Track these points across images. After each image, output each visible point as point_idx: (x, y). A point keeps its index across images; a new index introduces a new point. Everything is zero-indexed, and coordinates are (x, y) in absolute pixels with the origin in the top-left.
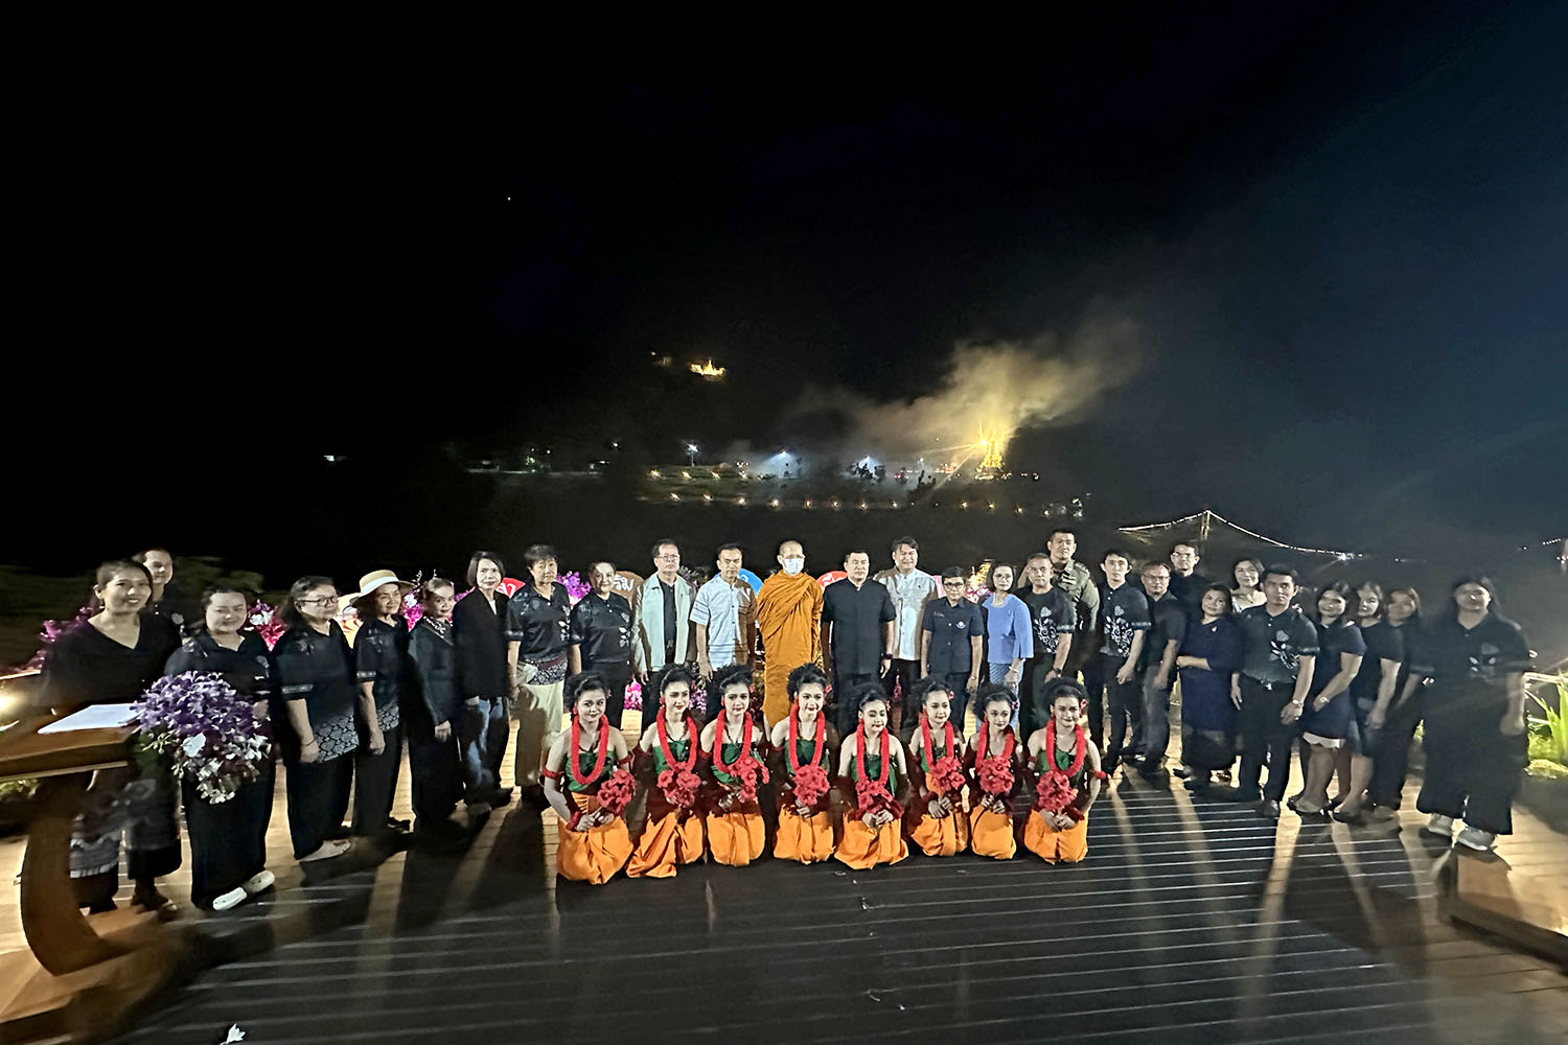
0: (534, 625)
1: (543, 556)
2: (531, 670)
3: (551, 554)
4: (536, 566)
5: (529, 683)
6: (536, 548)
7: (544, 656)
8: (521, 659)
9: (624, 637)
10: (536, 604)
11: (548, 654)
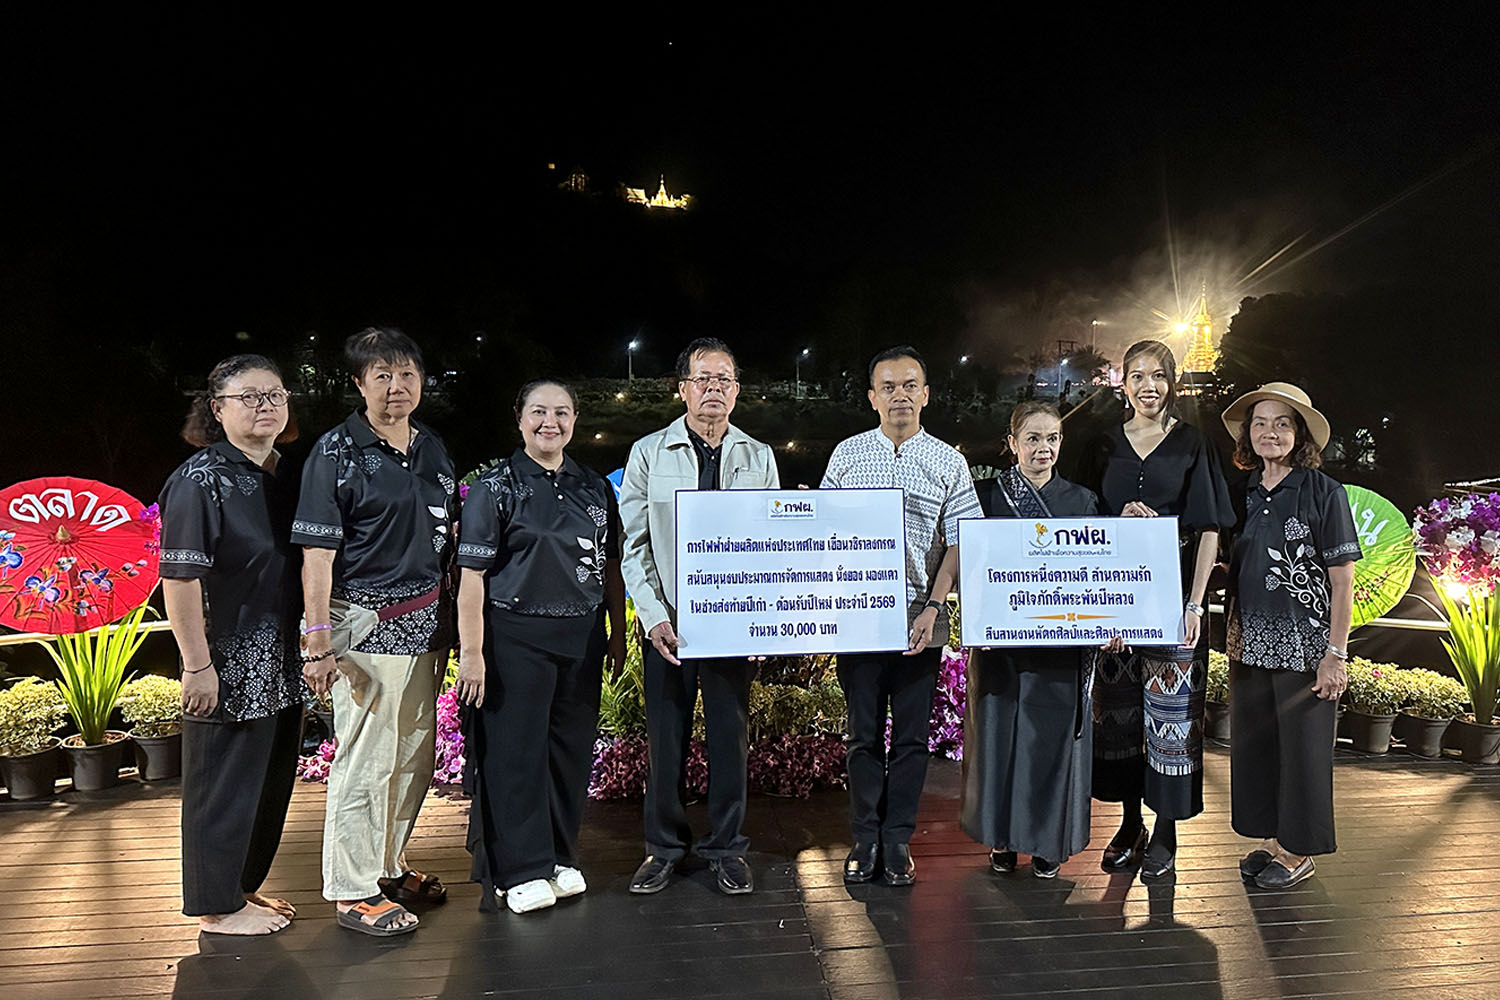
0: (370, 511)
1: (387, 350)
2: (362, 618)
3: (407, 350)
4: (371, 376)
5: (358, 649)
6: (372, 335)
7: (393, 585)
8: (340, 591)
9: (587, 561)
10: (374, 462)
11: (402, 581)
